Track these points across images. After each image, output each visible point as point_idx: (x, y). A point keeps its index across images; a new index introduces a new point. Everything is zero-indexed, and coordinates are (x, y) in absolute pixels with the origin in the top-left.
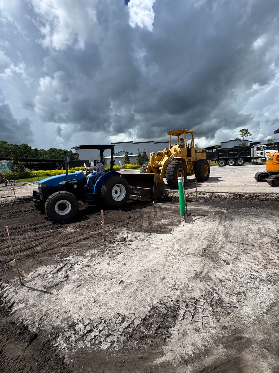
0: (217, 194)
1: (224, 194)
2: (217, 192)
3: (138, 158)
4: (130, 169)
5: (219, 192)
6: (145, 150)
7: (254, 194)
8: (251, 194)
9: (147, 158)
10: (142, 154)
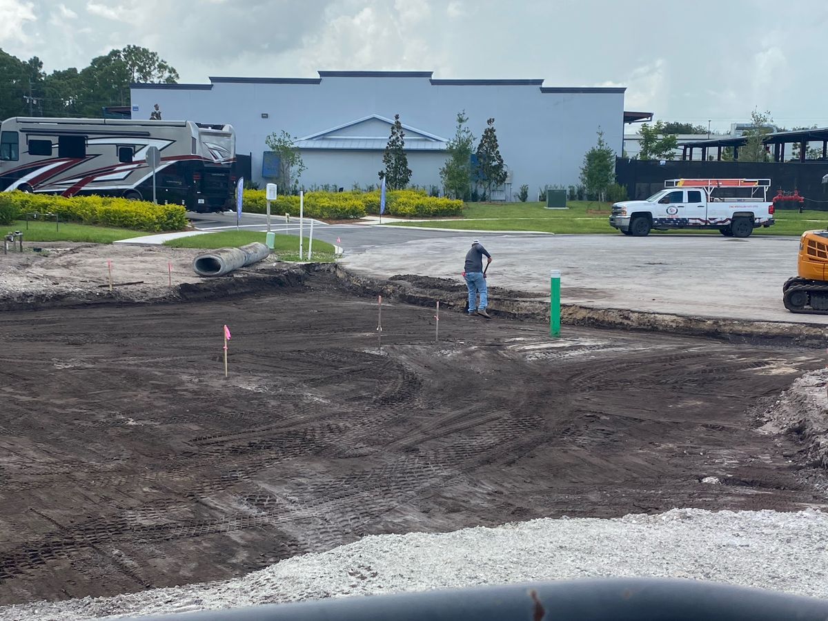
0: (653, 316)
1: (667, 318)
2: (654, 313)
3: (450, 159)
4: (411, 217)
5: (658, 313)
6: (494, 125)
7: (724, 320)
8: (720, 319)
9: (500, 166)
10: (475, 145)
